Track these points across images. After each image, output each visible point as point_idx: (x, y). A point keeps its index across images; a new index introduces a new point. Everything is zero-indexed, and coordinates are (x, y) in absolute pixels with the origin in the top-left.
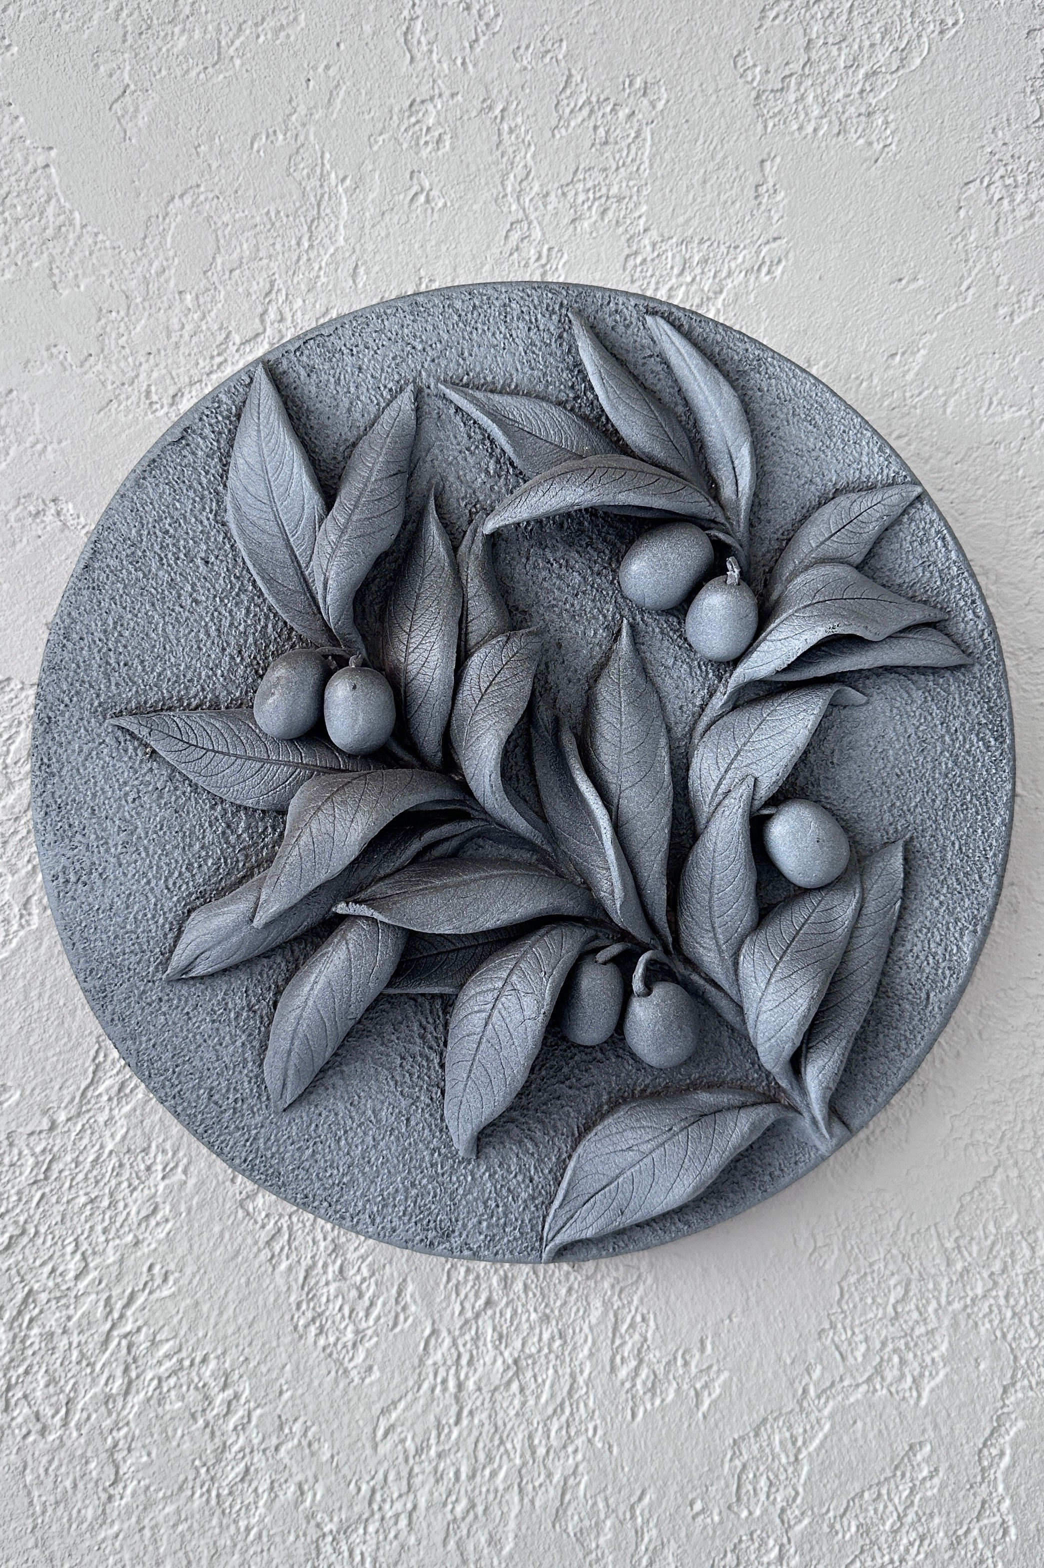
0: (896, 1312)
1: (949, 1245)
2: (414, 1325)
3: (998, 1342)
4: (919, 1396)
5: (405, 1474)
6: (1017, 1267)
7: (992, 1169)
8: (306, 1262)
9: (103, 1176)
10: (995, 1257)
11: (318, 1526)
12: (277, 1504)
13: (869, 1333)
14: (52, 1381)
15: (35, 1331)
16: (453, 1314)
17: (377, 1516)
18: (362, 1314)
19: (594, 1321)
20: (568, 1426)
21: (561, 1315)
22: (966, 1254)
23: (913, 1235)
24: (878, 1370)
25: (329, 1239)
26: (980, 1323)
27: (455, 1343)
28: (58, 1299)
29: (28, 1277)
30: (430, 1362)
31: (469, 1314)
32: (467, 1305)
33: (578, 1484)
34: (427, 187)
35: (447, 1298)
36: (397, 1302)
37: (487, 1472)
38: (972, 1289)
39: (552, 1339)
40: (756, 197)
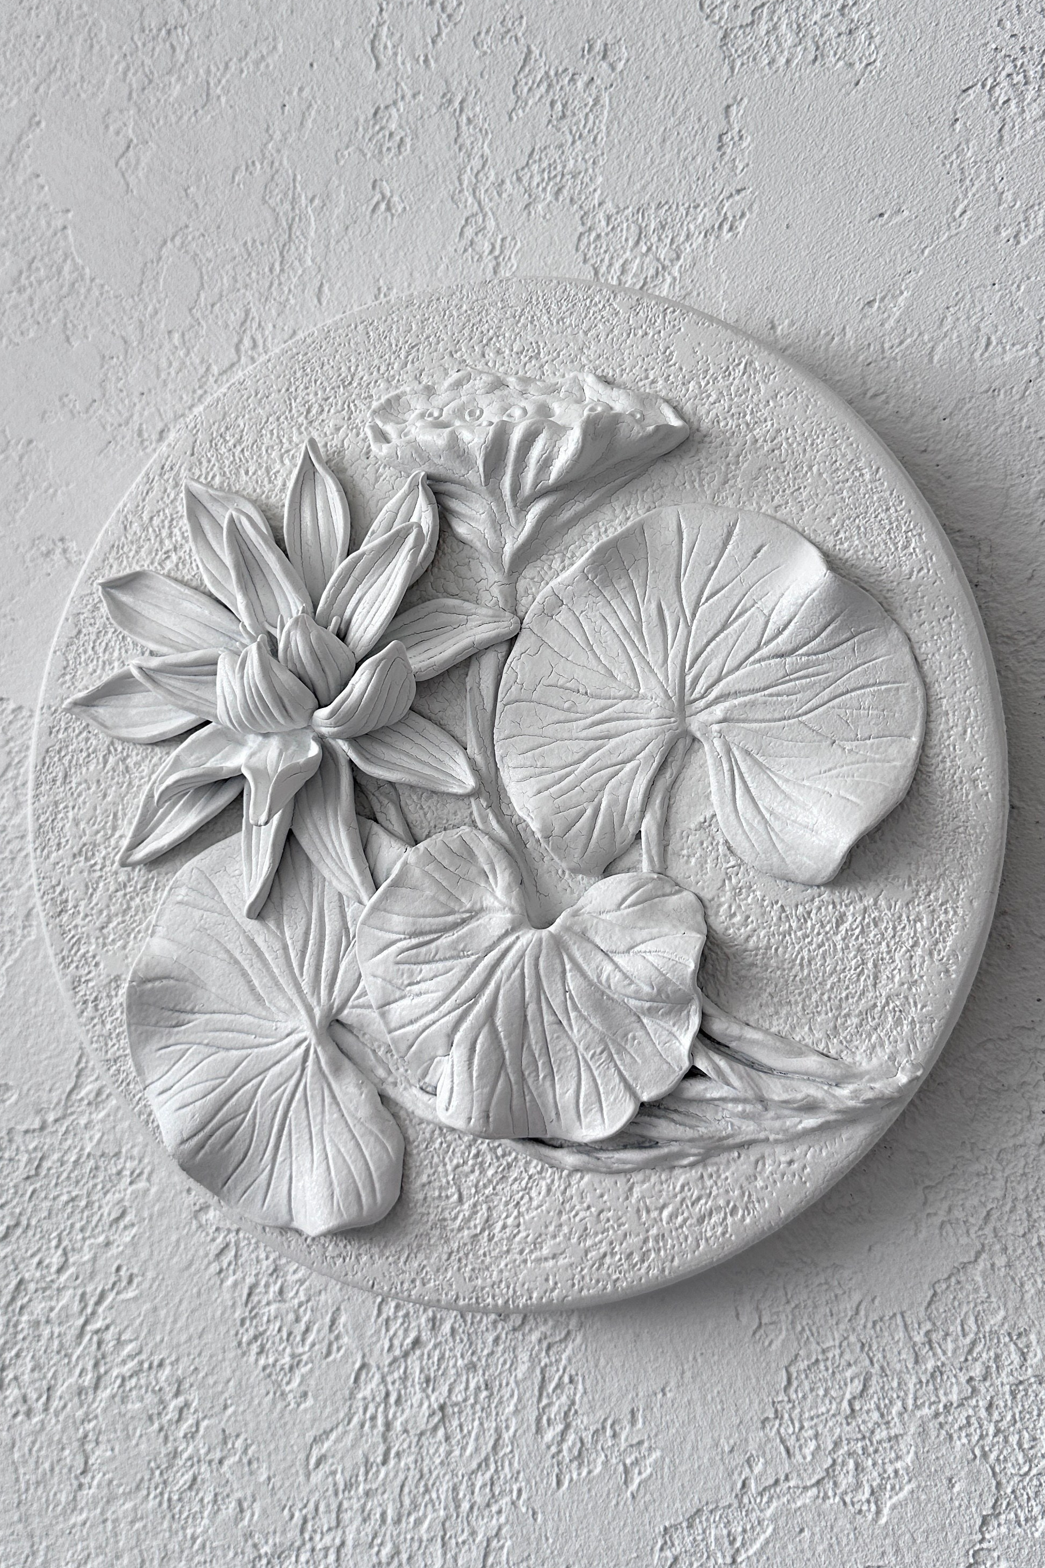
0: (853, 1410)
1: (919, 1338)
2: (346, 1357)
3: (977, 1461)
4: (878, 1512)
5: (334, 1507)
6: (1004, 1375)
7: (973, 1254)
8: (250, 1280)
9: (83, 1177)
10: (976, 1360)
11: (255, 1546)
12: (220, 1517)
13: (820, 1429)
14: (36, 1368)
15: (25, 1318)
16: (382, 1350)
17: (308, 1546)
18: (298, 1338)
19: (520, 1376)
20: (492, 1484)
21: (488, 1365)
22: (939, 1351)
23: (874, 1323)
24: (830, 1472)
25: (271, 1259)
26: (955, 1436)
27: (383, 1380)
28: (44, 1290)
29: (21, 1266)
30: (360, 1396)
31: (397, 1352)
32: (396, 1342)
33: (502, 1547)
34: (388, 194)
35: (378, 1332)
36: (331, 1331)
37: (412, 1519)
38: (946, 1394)
39: (478, 1388)
40: (719, 149)
